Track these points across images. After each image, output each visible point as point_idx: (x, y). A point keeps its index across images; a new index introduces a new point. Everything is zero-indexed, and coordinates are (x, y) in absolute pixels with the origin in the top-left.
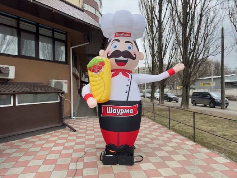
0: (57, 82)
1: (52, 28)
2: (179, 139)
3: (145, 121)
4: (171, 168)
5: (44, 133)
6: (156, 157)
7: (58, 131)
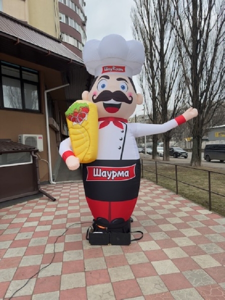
0: (29, 137)
1: (19, 67)
2: (189, 207)
3: (146, 185)
4: (181, 247)
5: (14, 204)
6: (160, 232)
7: (32, 200)
